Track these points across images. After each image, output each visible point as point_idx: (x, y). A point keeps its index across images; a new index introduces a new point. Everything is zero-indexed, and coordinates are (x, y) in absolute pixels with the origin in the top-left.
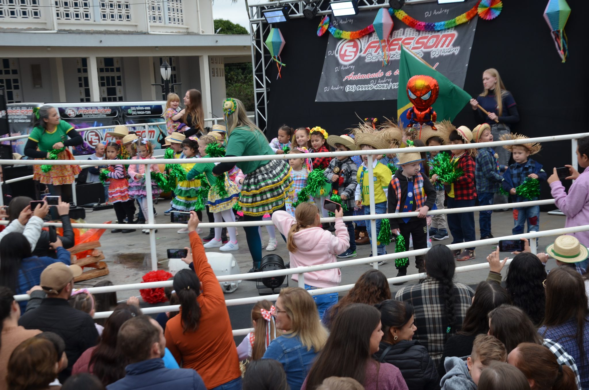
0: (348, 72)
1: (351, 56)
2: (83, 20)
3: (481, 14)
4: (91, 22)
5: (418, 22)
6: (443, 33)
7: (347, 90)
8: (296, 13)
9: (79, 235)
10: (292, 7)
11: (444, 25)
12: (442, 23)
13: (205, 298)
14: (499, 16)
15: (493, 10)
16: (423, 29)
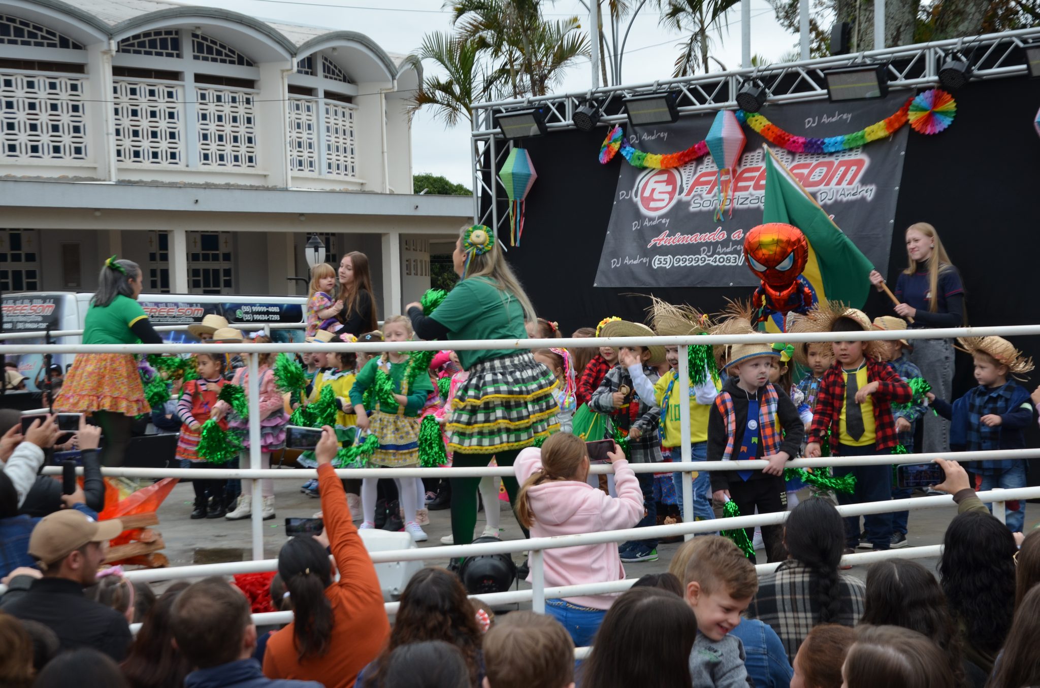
0: (657, 230)
1: (663, 200)
2: (165, 164)
3: (915, 123)
4: (181, 166)
5: (791, 136)
6: (841, 159)
7: (656, 266)
8: (560, 121)
9: (117, 500)
10: (554, 109)
11: (842, 142)
12: (839, 138)
13: (344, 590)
14: (949, 126)
15: (938, 116)
16: (800, 150)
